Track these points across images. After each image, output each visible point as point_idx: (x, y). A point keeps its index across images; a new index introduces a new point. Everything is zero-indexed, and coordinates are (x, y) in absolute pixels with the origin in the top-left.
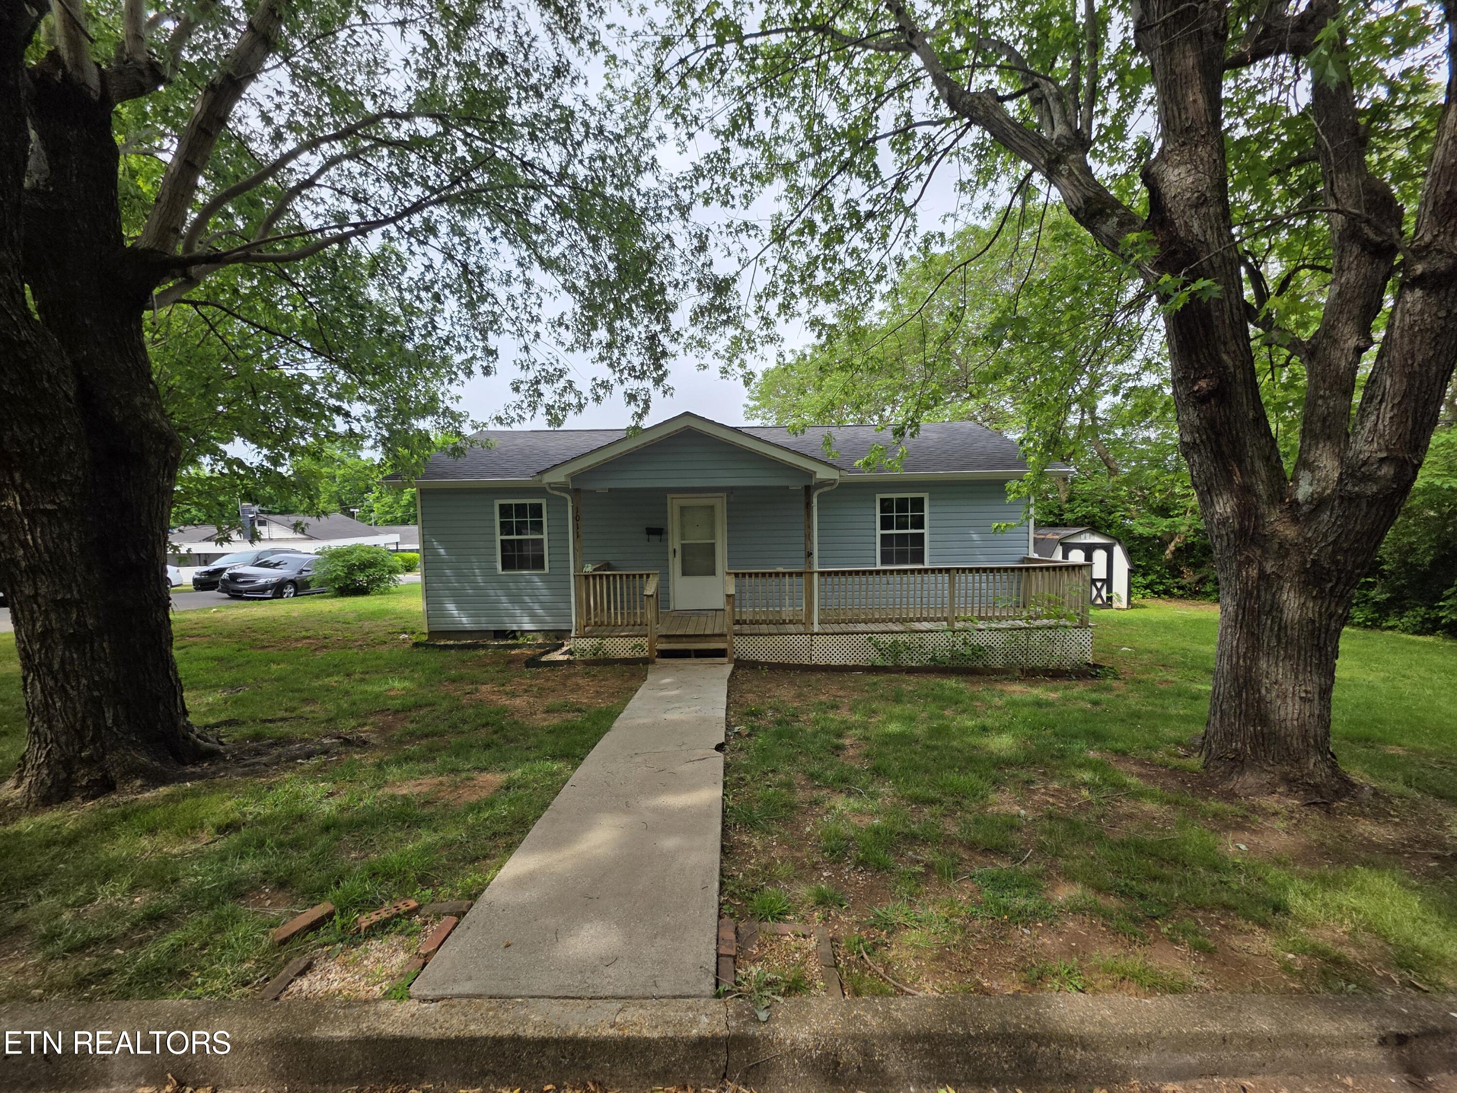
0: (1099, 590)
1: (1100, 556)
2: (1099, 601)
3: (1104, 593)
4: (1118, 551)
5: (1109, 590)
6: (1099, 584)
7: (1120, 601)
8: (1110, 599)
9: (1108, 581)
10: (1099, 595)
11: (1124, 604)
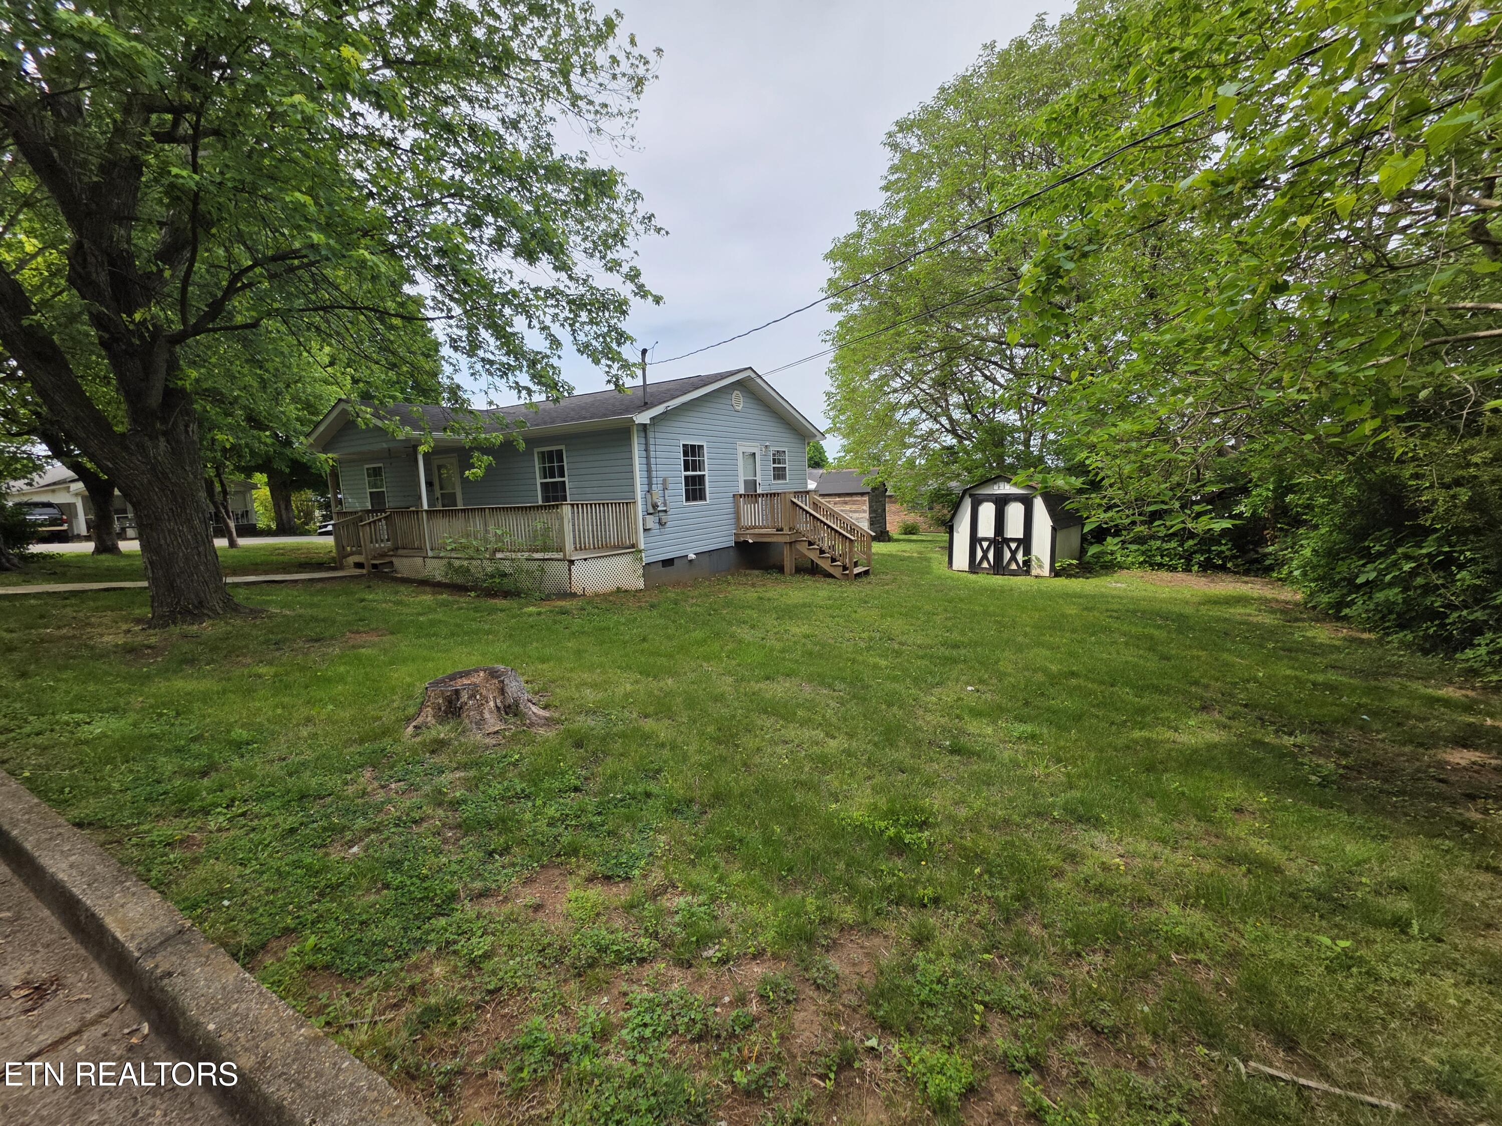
0: (1014, 553)
1: (1015, 512)
2: (1014, 566)
3: (1020, 557)
4: (1039, 507)
5: (1027, 552)
6: (1013, 546)
7: (1041, 567)
8: (1027, 563)
9: (1026, 542)
10: (1013, 558)
11: (1046, 571)
